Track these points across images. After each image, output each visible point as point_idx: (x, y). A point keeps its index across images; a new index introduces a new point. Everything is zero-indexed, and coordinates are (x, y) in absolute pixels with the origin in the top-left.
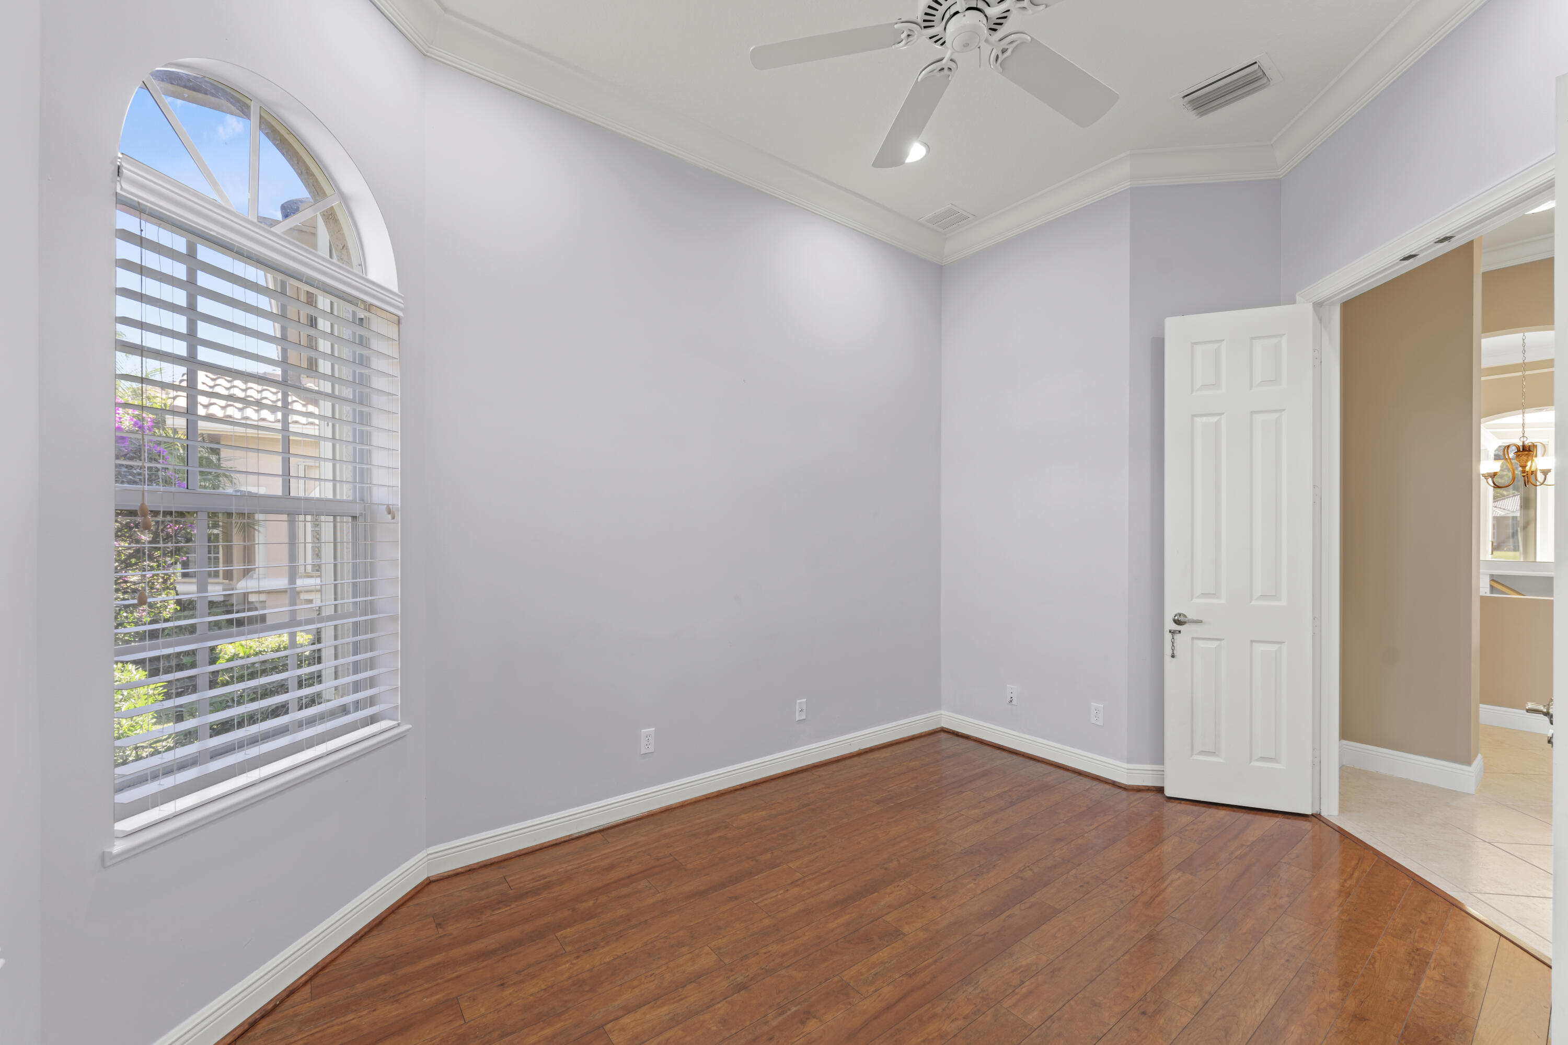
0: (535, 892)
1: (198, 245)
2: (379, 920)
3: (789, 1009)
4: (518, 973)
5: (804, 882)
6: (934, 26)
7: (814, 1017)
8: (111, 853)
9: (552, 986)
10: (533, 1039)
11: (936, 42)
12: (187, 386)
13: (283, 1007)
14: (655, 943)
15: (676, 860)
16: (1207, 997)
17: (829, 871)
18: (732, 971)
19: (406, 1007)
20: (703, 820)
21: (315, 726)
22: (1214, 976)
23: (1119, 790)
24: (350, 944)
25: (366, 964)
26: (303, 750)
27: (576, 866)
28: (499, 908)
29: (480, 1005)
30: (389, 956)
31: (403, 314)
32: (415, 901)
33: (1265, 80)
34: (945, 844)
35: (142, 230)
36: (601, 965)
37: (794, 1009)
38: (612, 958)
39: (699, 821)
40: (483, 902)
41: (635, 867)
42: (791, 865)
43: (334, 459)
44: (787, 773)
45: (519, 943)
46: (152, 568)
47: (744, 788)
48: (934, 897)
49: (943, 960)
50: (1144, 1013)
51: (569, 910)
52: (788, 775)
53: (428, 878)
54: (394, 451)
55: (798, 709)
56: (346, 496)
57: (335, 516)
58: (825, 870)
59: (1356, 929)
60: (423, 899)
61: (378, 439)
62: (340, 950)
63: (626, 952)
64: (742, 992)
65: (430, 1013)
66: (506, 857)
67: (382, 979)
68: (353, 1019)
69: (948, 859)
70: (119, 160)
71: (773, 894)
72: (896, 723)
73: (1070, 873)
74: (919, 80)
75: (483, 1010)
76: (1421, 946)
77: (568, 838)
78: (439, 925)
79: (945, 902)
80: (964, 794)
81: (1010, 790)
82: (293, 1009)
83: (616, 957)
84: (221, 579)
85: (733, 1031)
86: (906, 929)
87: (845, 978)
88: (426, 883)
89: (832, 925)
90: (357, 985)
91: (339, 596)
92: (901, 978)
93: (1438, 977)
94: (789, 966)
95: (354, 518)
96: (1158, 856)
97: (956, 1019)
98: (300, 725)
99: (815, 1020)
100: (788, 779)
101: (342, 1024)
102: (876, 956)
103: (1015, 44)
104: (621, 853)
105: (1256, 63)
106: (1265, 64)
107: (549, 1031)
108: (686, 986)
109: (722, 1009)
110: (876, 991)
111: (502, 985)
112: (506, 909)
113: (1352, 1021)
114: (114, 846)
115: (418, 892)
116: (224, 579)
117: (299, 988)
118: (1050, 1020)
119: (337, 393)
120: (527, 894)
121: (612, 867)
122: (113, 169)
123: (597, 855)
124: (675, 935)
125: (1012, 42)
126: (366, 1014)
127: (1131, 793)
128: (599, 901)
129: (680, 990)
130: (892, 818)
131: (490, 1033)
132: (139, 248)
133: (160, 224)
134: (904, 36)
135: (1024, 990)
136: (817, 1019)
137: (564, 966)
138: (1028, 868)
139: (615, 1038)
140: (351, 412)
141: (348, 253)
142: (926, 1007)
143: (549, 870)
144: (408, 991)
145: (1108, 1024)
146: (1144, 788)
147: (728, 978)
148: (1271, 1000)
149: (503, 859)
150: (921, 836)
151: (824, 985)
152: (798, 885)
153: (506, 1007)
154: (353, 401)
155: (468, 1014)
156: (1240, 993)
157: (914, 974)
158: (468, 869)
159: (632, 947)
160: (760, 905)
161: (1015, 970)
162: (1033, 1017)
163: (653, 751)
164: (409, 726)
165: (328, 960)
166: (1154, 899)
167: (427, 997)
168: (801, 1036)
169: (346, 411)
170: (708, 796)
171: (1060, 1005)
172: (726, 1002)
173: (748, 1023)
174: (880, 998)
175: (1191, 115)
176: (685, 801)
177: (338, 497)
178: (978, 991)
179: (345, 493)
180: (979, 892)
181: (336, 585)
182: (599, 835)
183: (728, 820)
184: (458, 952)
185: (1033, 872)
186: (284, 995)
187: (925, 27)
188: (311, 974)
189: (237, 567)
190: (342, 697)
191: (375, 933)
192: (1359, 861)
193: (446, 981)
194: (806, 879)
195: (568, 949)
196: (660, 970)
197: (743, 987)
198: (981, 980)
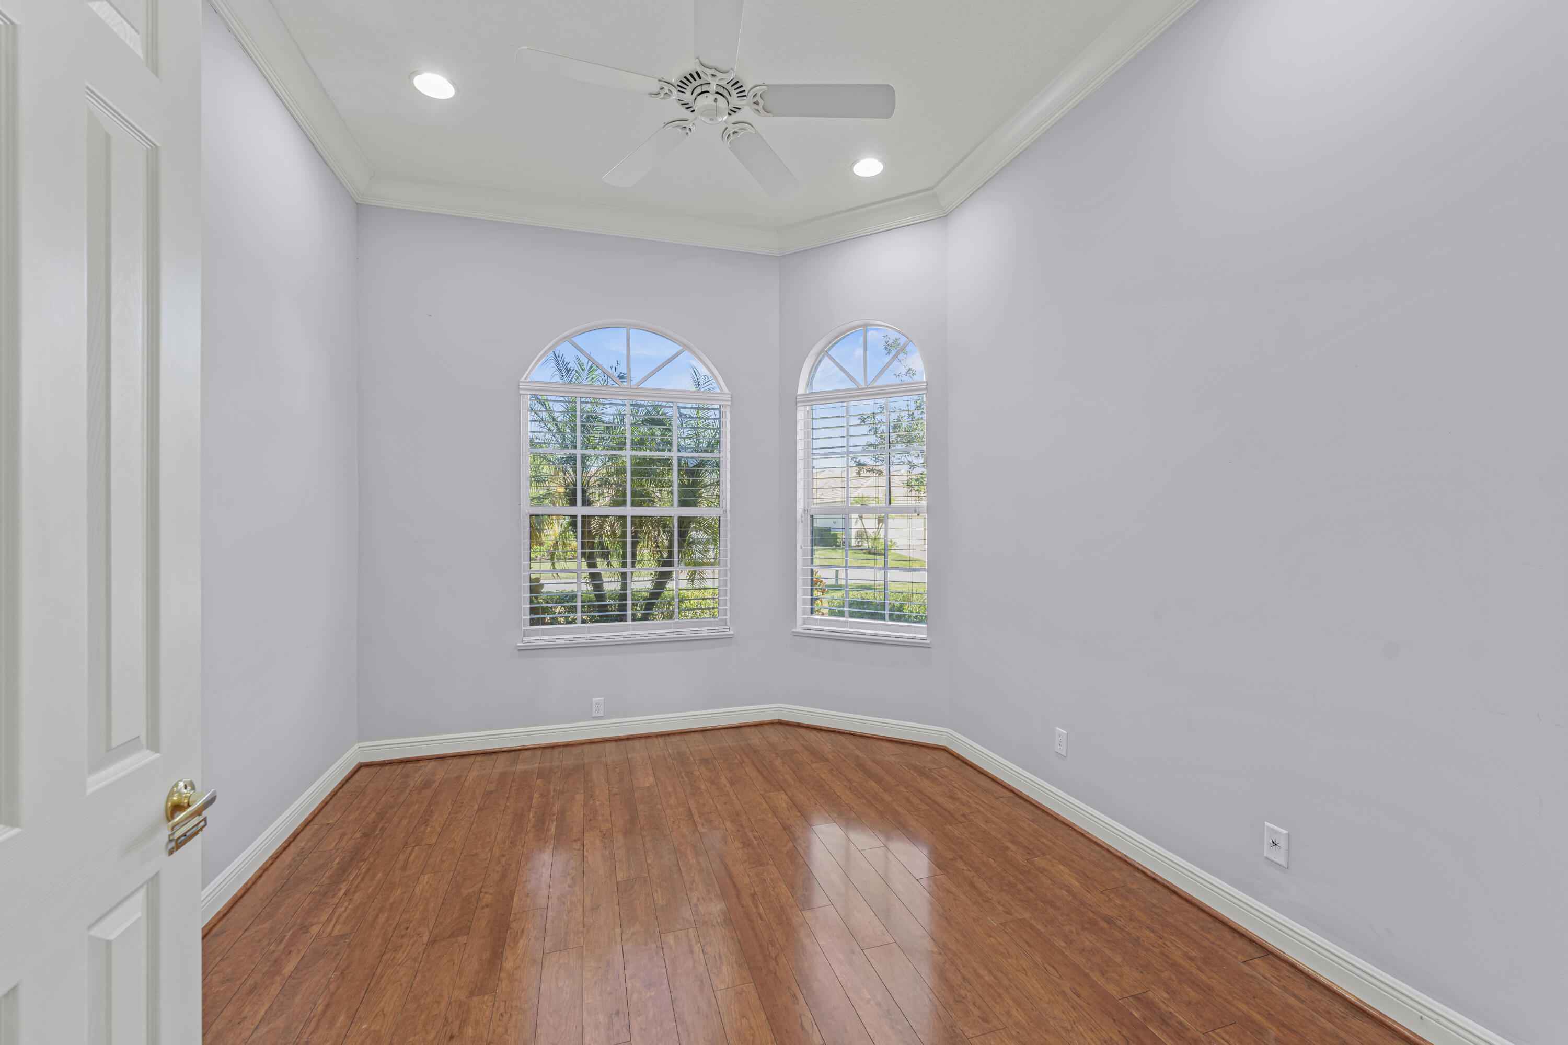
97: (699, 900)
118: (661, 947)
135: (696, 948)
162: (670, 939)
171: (667, 962)
178: (714, 923)
198: (724, 930)
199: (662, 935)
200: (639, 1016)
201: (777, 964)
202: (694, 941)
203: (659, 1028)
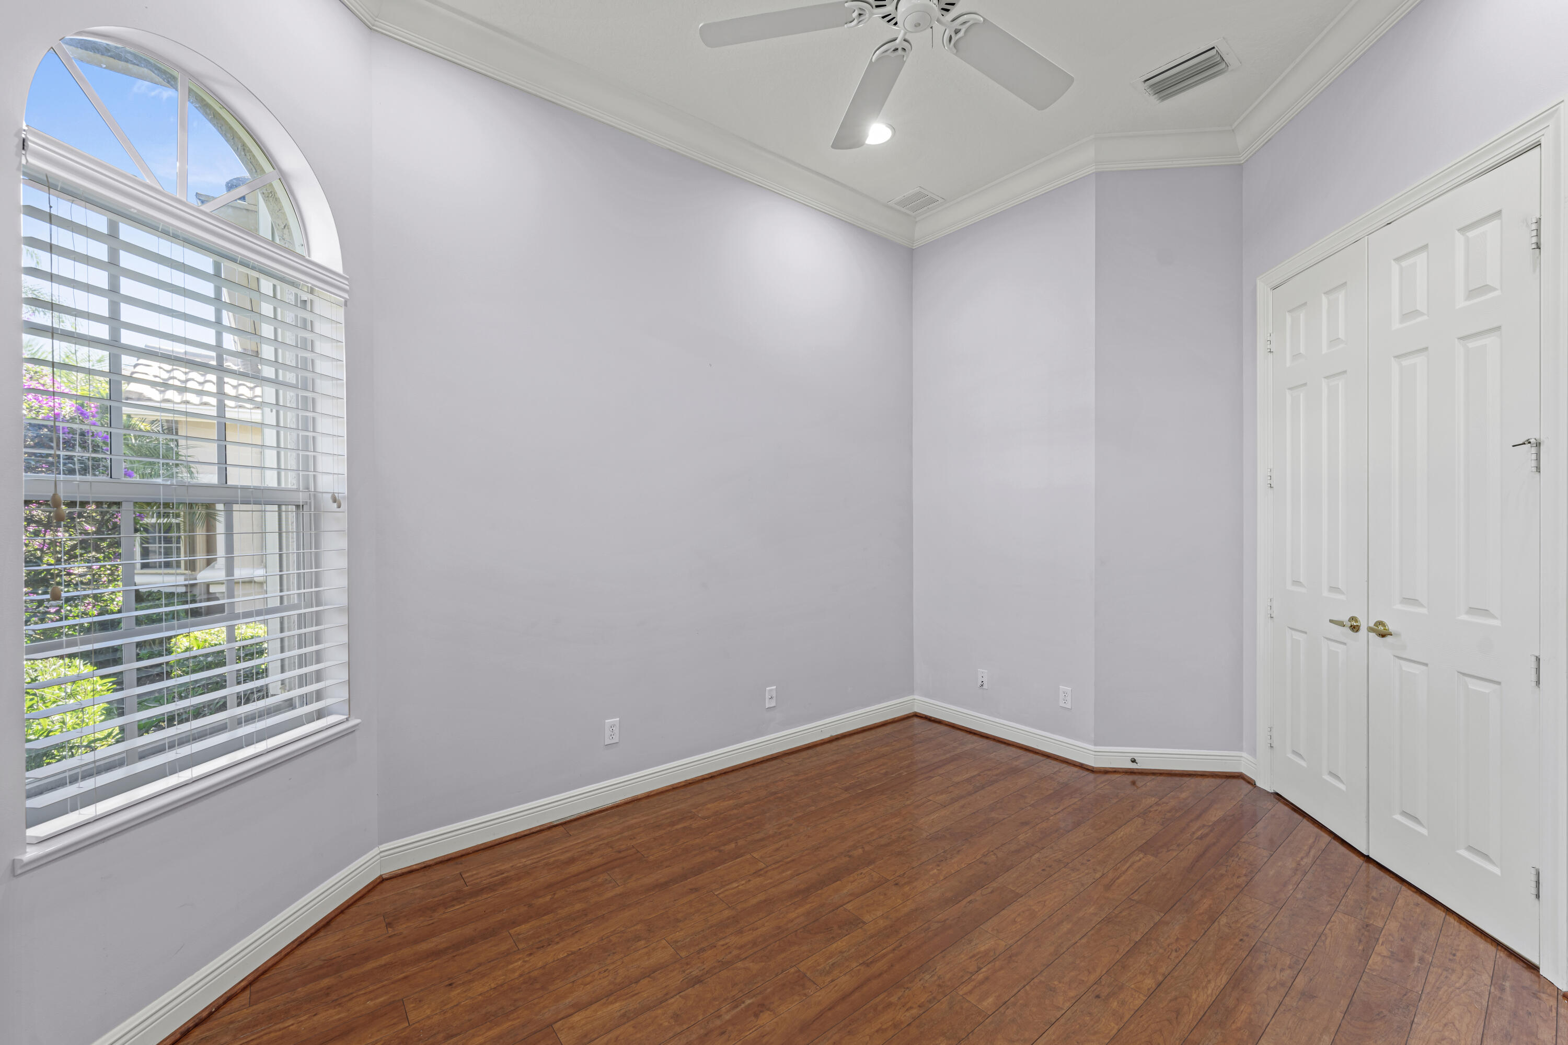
0: (491, 888)
1: (120, 224)
2: (328, 920)
3: (744, 1002)
4: (469, 971)
5: (766, 872)
6: (885, 5)
7: (768, 1010)
8: (21, 860)
9: (502, 985)
10: (481, 1039)
11: (889, 21)
12: (110, 372)
13: (219, 1014)
14: (611, 938)
15: (638, 852)
16: (1160, 978)
17: (793, 860)
18: (687, 964)
19: (349, 1010)
20: (668, 810)
21: (255, 722)
22: (1168, 957)
23: (1086, 773)
24: (294, 946)
25: (310, 967)
26: (242, 748)
27: (535, 861)
28: (453, 906)
29: (425, 1007)
30: (334, 958)
31: (349, 296)
32: (366, 900)
33: (1223, 66)
34: (911, 830)
35: (51, 207)
36: (553, 962)
37: (748, 1002)
38: (566, 954)
39: (664, 812)
40: (436, 899)
41: (595, 860)
42: (755, 855)
43: (278, 446)
44: (757, 761)
45: (472, 941)
46: (98, 560)
47: (712, 777)
48: (896, 884)
49: (901, 948)
50: (1098, 997)
51: (525, 905)
52: (758, 763)
53: (381, 876)
54: (339, 438)
55: (767, 696)
56: (291, 483)
57: (280, 506)
58: (789, 859)
59: (1310, 906)
60: (374, 897)
61: (323, 425)
62: (283, 954)
63: (581, 947)
64: (697, 986)
65: (373, 1017)
66: (464, 853)
67: (325, 982)
68: (292, 1025)
69: (914, 845)
70: (25, 133)
71: (735, 885)
72: (868, 709)
73: (1033, 858)
74: (873, 60)
75: (428, 1012)
76: (1371, 922)
77: (528, 832)
78: (389, 925)
79: (907, 889)
80: (933, 779)
81: (979, 775)
82: (229, 1017)
83: (570, 953)
84: (182, 570)
85: (685, 1027)
86: (867, 918)
87: (801, 969)
88: (378, 881)
89: (792, 915)
90: (299, 989)
91: (285, 587)
92: (858, 968)
93: (1385, 953)
94: (746, 958)
95: (298, 506)
96: (1121, 838)
97: (911, 1008)
98: (239, 722)
99: (769, 1012)
100: (758, 767)
101: (280, 1030)
102: (834, 945)
103: (968, 25)
104: (583, 847)
105: (1214, 48)
106: (1223, 48)
107: (495, 1031)
108: (639, 981)
109: (675, 1003)
110: (832, 981)
111: (451, 985)
112: (460, 906)
113: (1300, 999)
114: (26, 852)
115: (369, 891)
116: (186, 569)
117: (237, 994)
118: (1004, 1006)
119: (281, 378)
120: (482, 891)
121: (572, 861)
122: (17, 142)
123: (558, 849)
124: (632, 929)
125: (965, 23)
126: (306, 1019)
127: (1098, 775)
128: (556, 896)
129: (634, 985)
130: (859, 805)
131: (435, 1034)
132: (48, 225)
133: (73, 201)
134: (855, 15)
135: (980, 976)
136: (771, 1011)
137: (516, 964)
138: (992, 853)
139: (562, 1037)
140: (295, 398)
141: (290, 232)
142: (882, 996)
143: (507, 866)
144: (352, 994)
145: (1062, 1009)
146: (1110, 770)
147: (684, 971)
148: (1223, 979)
149: (460, 854)
150: (886, 823)
151: (780, 976)
152: (760, 875)
153: (452, 1008)
154: (295, 387)
155: (412, 1016)
156: (1193, 974)
157: (871, 962)
158: (423, 865)
159: (587, 943)
160: (721, 896)
161: (974, 956)
162: (988, 1004)
163: (617, 741)
164: (358, 721)
165: (270, 964)
166: (1115, 881)
167: (371, 1000)
168: (754, 1029)
169: (289, 397)
170: (675, 786)
171: (1016, 990)
172: (680, 996)
173: (700, 1018)
174: (836, 988)
175: (1153, 99)
176: (651, 792)
177: (283, 485)
178: (935, 978)
179: (290, 481)
180: (942, 878)
181: (281, 576)
182: (561, 829)
183: (694, 811)
184: (406, 952)
185: (997, 857)
186: (221, 1001)
187: (877, 6)
188: (251, 978)
189: (201, 556)
190: (288, 691)
191: (322, 934)
192: (1316, 839)
193: (393, 983)
194: (769, 868)
195: (521, 946)
196: (614, 966)
197: (698, 980)
198: (938, 967)
199: (990, 1013)
200: (1083, 981)
201: (947, 919)
202: (973, 983)
203: (1077, 963)
